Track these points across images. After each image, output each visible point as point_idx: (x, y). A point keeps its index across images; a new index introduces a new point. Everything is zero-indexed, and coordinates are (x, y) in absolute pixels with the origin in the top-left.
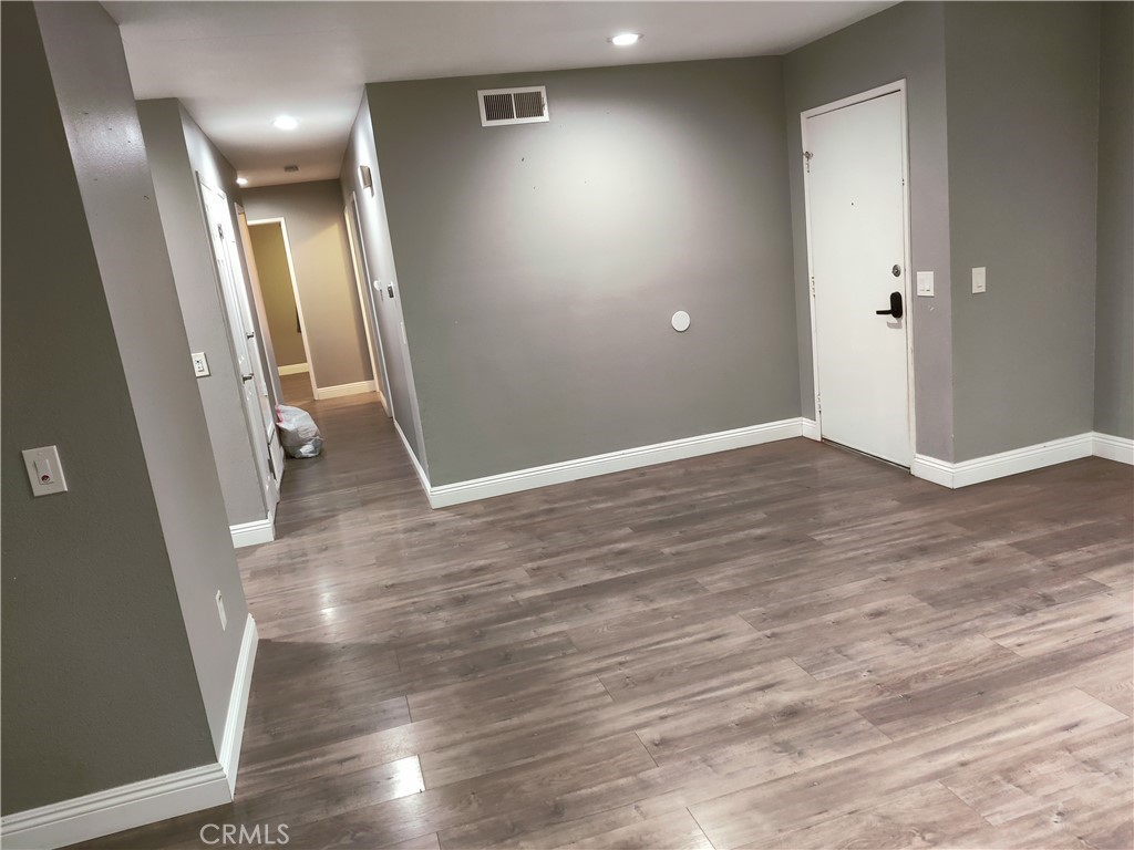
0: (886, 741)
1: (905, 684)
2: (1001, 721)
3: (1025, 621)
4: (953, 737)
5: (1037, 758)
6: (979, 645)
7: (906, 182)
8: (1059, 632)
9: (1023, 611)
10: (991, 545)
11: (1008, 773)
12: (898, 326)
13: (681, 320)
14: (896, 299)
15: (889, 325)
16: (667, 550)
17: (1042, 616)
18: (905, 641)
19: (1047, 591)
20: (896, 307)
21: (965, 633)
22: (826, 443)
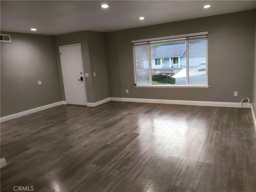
0: (108, 129)
1: (106, 125)
2: (119, 125)
3: (115, 117)
4: (115, 127)
5: (125, 126)
6: (111, 119)
7: (82, 59)
8: (119, 117)
9: (114, 116)
10: (105, 111)
11: (123, 128)
12: (82, 82)
13: (40, 83)
14: (82, 78)
15: (80, 82)
16: (55, 121)
17: (116, 116)
18: (102, 121)
19: (115, 114)
20: (82, 79)
21: (109, 119)
22: (68, 105)
